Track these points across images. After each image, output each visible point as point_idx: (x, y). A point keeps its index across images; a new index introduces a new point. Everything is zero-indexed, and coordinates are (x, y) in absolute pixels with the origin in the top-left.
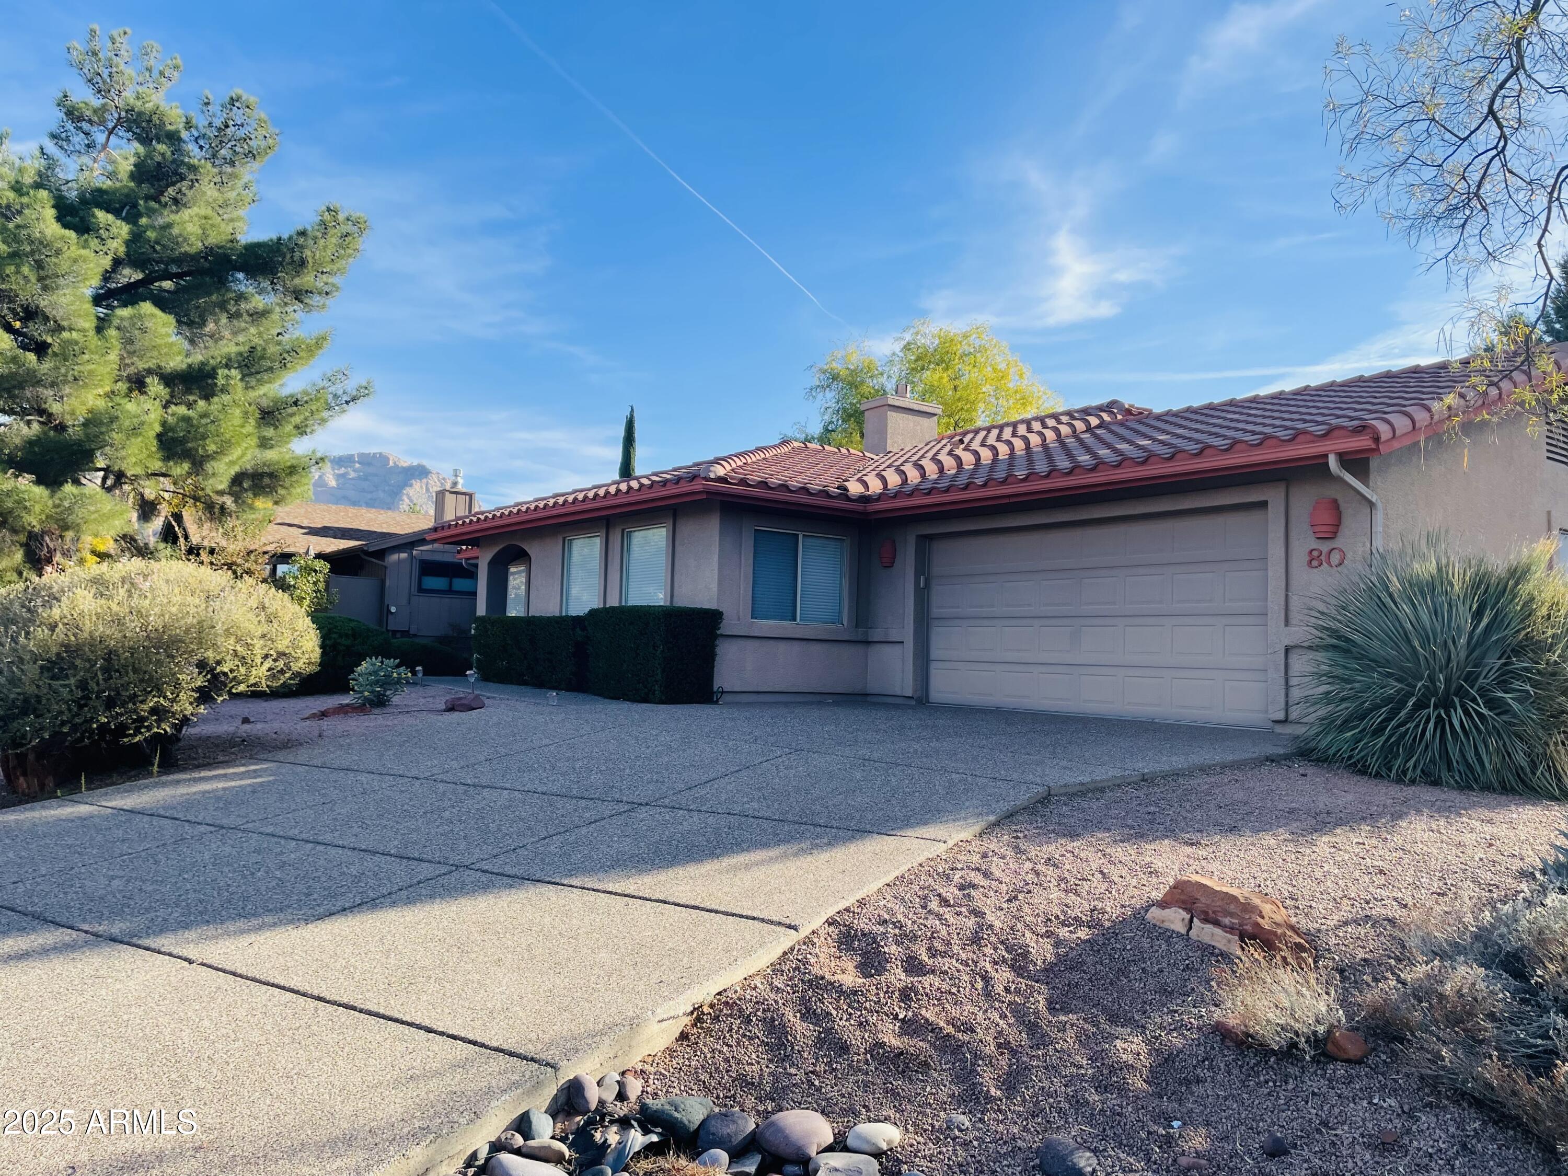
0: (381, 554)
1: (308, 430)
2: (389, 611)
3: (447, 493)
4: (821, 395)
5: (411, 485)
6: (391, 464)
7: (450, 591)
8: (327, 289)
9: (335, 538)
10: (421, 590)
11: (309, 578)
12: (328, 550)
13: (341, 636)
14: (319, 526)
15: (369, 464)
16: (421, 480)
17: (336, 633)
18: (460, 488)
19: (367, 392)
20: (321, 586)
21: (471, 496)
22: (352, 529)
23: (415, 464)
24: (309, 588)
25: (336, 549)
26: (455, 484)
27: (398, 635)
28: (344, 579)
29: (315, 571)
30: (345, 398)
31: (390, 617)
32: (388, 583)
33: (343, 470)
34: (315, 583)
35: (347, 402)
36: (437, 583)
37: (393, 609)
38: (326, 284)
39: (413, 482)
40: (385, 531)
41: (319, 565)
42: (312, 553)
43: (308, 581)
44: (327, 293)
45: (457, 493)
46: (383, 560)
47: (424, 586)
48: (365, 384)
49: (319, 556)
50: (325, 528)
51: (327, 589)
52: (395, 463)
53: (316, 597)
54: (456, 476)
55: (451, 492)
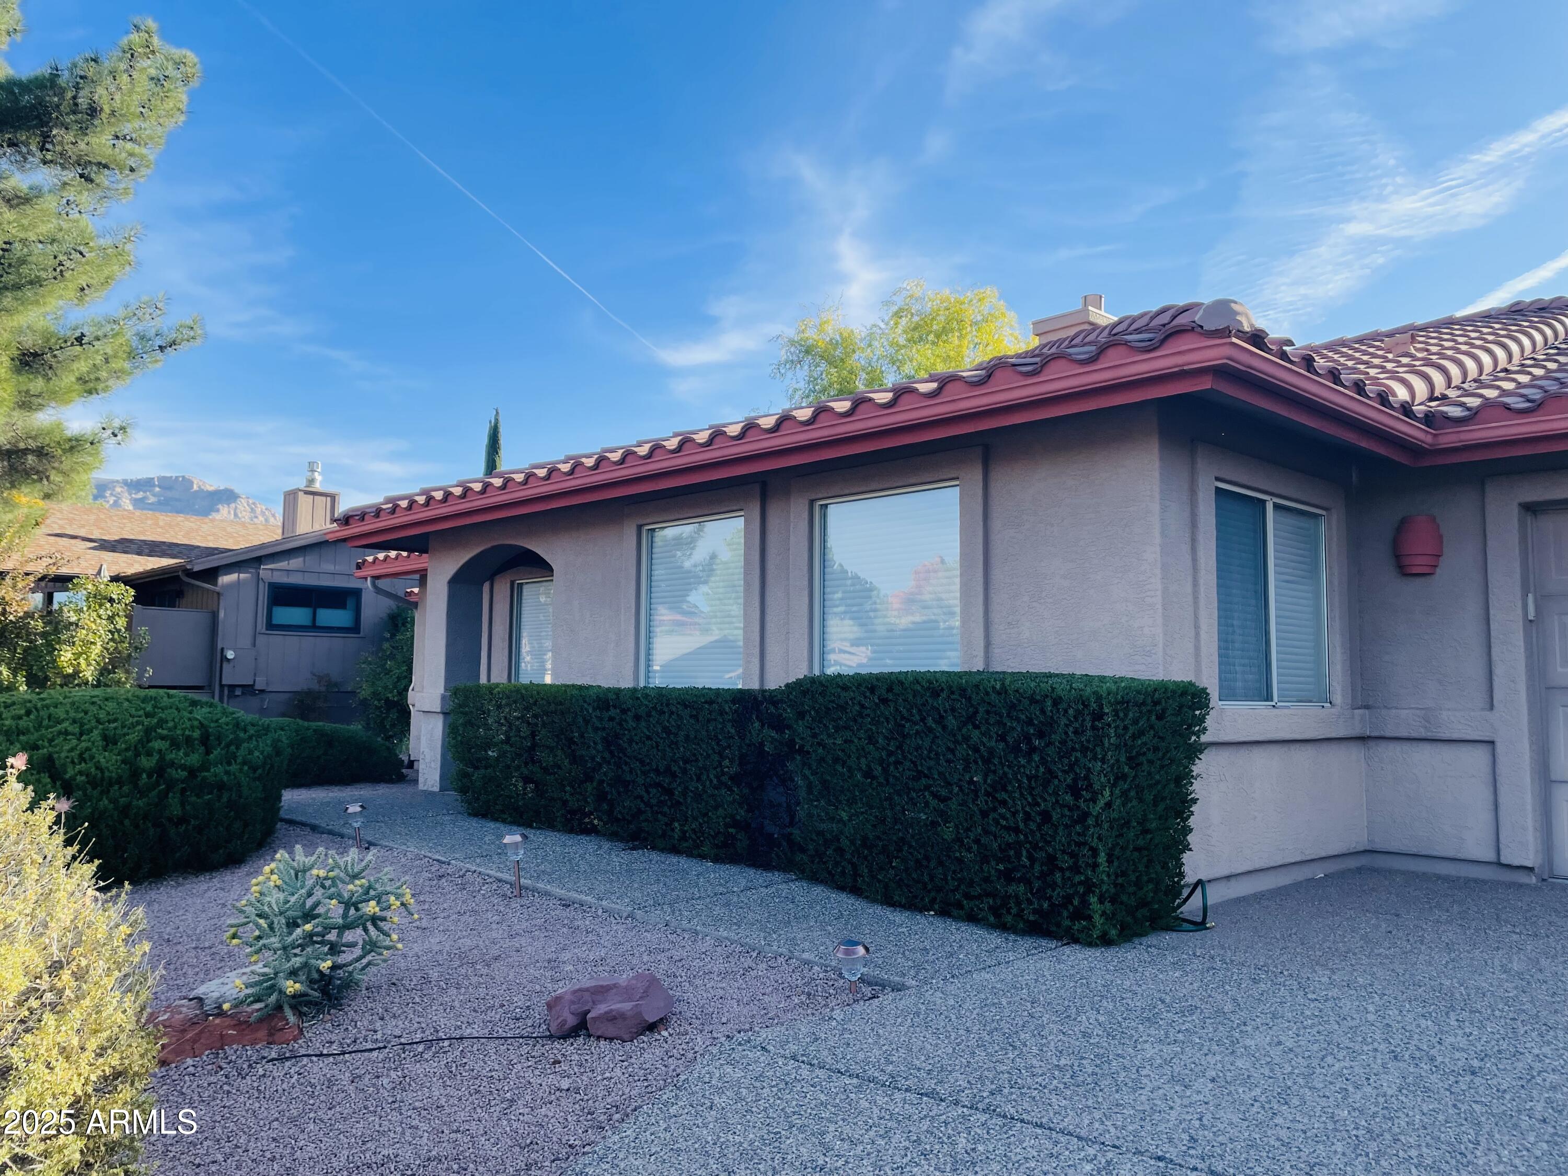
0: (211, 574)
1: (101, 386)
2: (224, 659)
3: (301, 494)
4: (790, 374)
5: (218, 511)
6: (195, 487)
7: (314, 627)
8: (132, 162)
9: (139, 554)
10: (271, 626)
11: (101, 612)
12: (130, 571)
13: (175, 744)
14: (117, 538)
15: (170, 488)
16: (228, 505)
17: (163, 738)
18: (318, 486)
19: (192, 333)
20: (121, 623)
21: (333, 497)
22: (164, 543)
23: (222, 488)
24: (102, 627)
25: (141, 570)
26: (311, 481)
27: (238, 692)
28: (154, 612)
29: (111, 600)
30: (159, 342)
31: (225, 665)
32: (222, 614)
33: (140, 495)
34: (111, 619)
35: (161, 348)
36: (297, 615)
37: (230, 655)
38: (131, 155)
39: (220, 506)
40: (211, 545)
41: (116, 590)
42: (106, 575)
43: (100, 617)
44: (132, 170)
45: (314, 494)
46: (215, 584)
47: (275, 621)
48: (189, 322)
49: (115, 579)
50: (123, 541)
51: (129, 628)
52: (199, 487)
53: (112, 640)
54: (313, 471)
55: (306, 493)
